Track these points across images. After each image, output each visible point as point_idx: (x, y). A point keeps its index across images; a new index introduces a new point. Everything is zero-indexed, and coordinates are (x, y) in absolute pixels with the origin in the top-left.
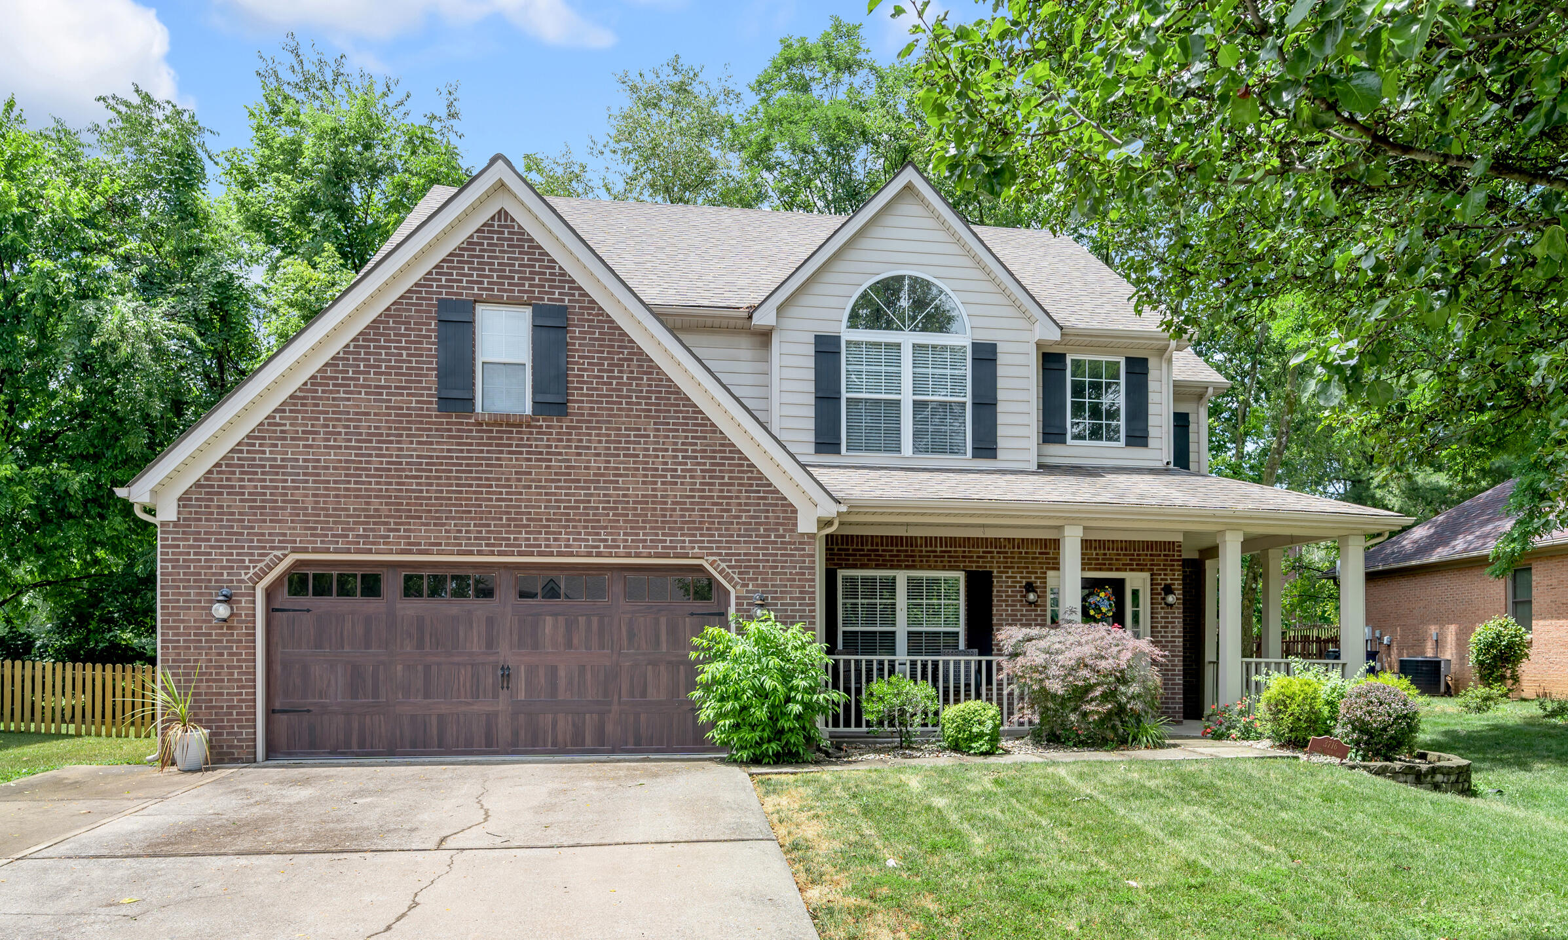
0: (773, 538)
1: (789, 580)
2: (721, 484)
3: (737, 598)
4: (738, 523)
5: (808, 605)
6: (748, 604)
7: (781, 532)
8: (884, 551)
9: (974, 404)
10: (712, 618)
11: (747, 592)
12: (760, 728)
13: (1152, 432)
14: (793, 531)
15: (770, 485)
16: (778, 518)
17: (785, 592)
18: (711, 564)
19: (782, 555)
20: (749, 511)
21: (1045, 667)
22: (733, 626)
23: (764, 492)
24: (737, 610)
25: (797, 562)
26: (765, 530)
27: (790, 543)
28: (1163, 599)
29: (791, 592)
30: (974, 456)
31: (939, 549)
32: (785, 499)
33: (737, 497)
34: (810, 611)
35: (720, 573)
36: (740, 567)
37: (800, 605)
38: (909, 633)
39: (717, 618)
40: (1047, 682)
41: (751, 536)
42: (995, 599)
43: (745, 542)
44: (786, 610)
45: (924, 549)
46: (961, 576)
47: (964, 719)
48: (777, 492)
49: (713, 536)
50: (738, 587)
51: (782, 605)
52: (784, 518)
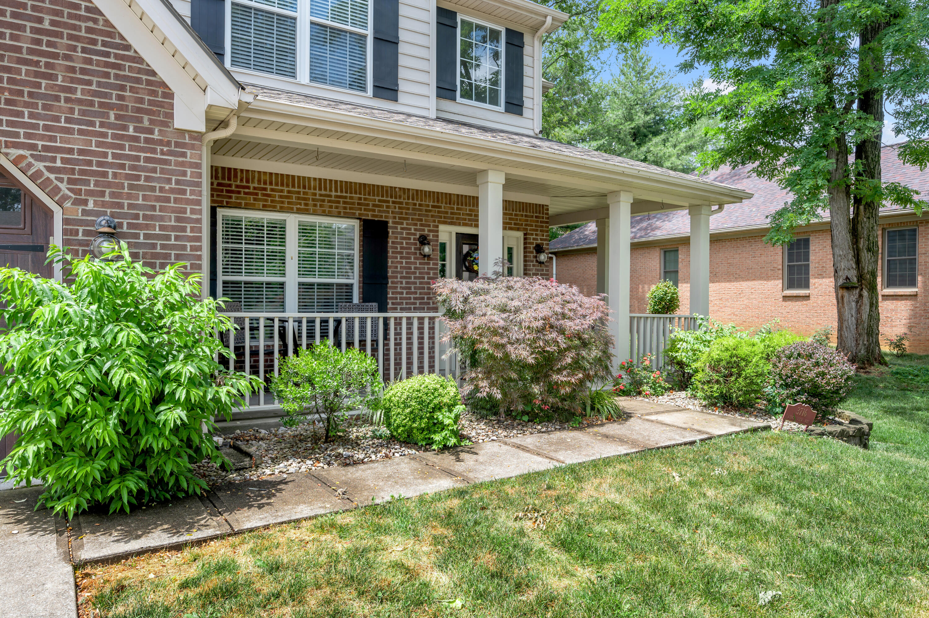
0: (131, 132)
1: (158, 199)
2: (34, 30)
3: (66, 221)
4: (67, 100)
5: (190, 239)
6: (87, 233)
7: (146, 123)
8: (272, 190)
9: (375, 38)
10: (20, 255)
11: (85, 212)
12: (103, 454)
13: (527, 103)
14: (165, 124)
15: (128, 47)
16: (141, 101)
17: (152, 218)
18: (15, 162)
19: (147, 160)
20: (89, 83)
21: (506, 329)
22: (58, 267)
23: (116, 56)
24: (66, 242)
25: (173, 173)
26: (117, 117)
27: (160, 142)
28: (536, 257)
29: (162, 218)
30: (375, 95)
31: (333, 193)
32: (154, 74)
33: (67, 57)
34: (193, 248)
35: (33, 178)
36: (73, 171)
37: (177, 238)
38: (300, 284)
39: (30, 256)
40: (509, 348)
41: (93, 124)
42: (390, 251)
43: (80, 132)
44: (154, 246)
45: (317, 192)
46: (356, 224)
47: (421, 403)
48: (139, 60)
49: (20, 114)
50: (68, 204)
51: (146, 236)
52: (151, 103)
